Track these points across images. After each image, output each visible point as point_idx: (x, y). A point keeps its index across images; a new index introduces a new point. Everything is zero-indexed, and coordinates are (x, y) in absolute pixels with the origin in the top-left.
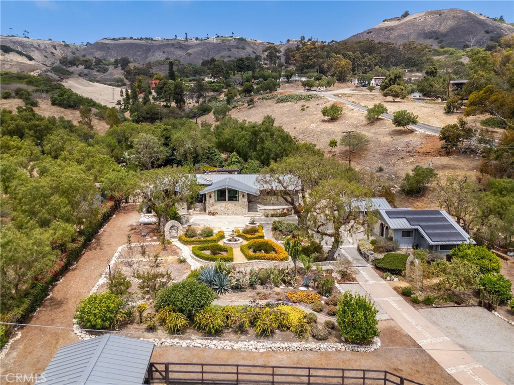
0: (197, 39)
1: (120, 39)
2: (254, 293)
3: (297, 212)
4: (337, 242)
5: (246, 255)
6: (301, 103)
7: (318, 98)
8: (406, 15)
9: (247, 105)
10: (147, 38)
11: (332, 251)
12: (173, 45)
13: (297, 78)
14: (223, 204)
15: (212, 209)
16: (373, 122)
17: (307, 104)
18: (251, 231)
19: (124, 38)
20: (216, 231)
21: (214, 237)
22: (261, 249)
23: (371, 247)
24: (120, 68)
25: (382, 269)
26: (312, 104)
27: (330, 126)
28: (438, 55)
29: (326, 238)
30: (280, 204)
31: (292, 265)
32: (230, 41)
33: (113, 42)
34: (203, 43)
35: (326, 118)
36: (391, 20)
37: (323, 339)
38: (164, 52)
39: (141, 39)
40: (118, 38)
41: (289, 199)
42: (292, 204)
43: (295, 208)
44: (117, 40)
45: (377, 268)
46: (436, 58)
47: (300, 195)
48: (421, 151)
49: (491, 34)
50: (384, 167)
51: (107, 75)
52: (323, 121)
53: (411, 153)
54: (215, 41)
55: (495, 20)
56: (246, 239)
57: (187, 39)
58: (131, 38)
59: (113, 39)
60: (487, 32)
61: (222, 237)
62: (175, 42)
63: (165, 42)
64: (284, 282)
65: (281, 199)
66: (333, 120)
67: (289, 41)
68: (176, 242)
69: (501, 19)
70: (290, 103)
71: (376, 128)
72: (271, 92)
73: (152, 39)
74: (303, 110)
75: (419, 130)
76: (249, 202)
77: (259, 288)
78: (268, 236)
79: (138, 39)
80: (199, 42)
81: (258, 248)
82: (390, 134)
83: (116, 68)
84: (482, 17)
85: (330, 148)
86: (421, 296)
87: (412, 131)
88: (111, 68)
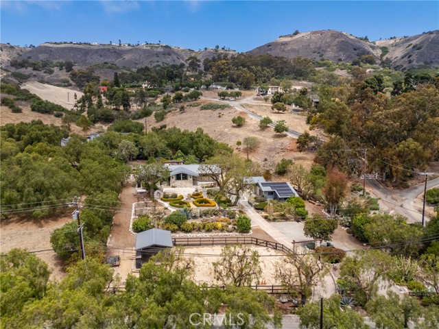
0: (129, 45)
1: (61, 43)
2: (202, 219)
3: (219, 185)
4: (238, 198)
5: (196, 205)
6: (218, 111)
7: (229, 107)
8: (296, 33)
9: (179, 110)
10: (85, 43)
11: (236, 202)
12: (109, 50)
13: (214, 86)
14: (179, 181)
15: (173, 185)
16: (263, 129)
17: (222, 112)
18: (196, 195)
19: (65, 43)
20: (178, 195)
21: (178, 198)
22: (202, 202)
23: (254, 200)
24: (65, 70)
25: (258, 209)
26: (225, 112)
27: (237, 131)
28: (320, 67)
29: (232, 196)
30: (209, 181)
31: (218, 208)
32: (157, 47)
33: (55, 46)
34: (134, 49)
35: (235, 125)
36: (286, 36)
37: (231, 232)
38: (101, 56)
39: (80, 44)
40: (59, 42)
41: (215, 178)
42: (217, 181)
43: (218, 183)
44: (59, 44)
45: (256, 209)
46: (317, 69)
47: (220, 176)
48: (289, 148)
49: (358, 51)
50: (268, 158)
51: (54, 76)
52: (233, 127)
53: (283, 150)
54: (145, 48)
55: (361, 39)
56: (194, 198)
57: (120, 44)
58: (71, 43)
59: (55, 43)
60: (355, 49)
61: (183, 198)
62: (111, 47)
63: (102, 47)
64: (215, 214)
65: (211, 178)
66: (239, 126)
67: (206, 49)
68: (159, 201)
69: (366, 39)
70: (210, 111)
71: (264, 133)
72: (196, 100)
73: (90, 44)
74: (220, 117)
75: (290, 135)
76: (193, 180)
77: (204, 217)
78: (205, 197)
79: (77, 44)
80: (130, 48)
81: (201, 202)
82: (273, 137)
83: (60, 70)
84: (352, 37)
85: (237, 146)
86: (272, 218)
87: (285, 136)
88: (56, 69)
